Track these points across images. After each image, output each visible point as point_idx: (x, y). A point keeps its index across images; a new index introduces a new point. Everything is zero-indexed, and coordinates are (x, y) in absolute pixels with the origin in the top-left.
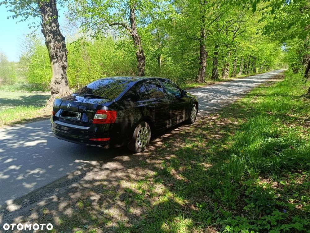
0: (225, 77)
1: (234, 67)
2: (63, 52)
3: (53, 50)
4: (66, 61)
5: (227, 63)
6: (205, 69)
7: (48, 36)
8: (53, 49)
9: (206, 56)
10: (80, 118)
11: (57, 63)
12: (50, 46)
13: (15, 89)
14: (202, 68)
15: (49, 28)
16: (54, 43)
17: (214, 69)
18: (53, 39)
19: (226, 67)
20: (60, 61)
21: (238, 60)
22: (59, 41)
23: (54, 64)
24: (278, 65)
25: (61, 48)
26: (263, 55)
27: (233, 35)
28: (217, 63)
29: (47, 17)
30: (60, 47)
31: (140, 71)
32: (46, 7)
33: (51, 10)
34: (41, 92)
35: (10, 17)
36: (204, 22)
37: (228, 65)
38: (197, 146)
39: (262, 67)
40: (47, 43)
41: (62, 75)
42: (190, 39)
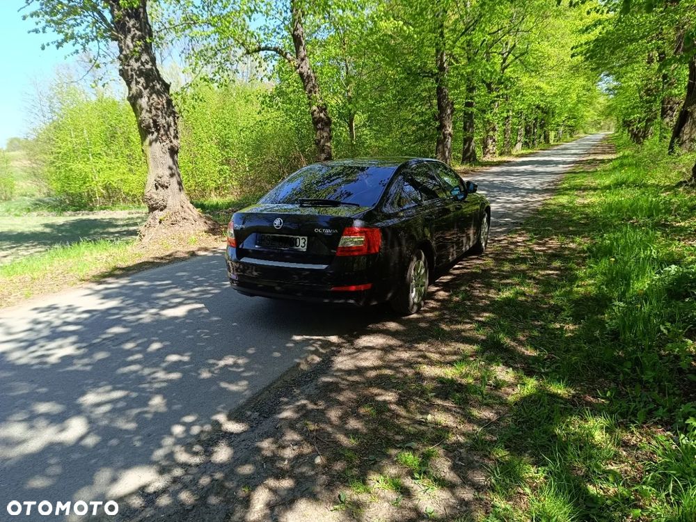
0: (489, 156)
1: (505, 134)
2: (169, 117)
3: (148, 114)
4: (176, 137)
5: (492, 126)
6: (450, 140)
7: (134, 82)
8: (147, 111)
9: (452, 112)
10: (306, 247)
11: (158, 142)
12: (140, 106)
13: (22, 209)
14: (445, 138)
15: (136, 65)
16: (149, 98)
17: (468, 140)
18: (145, 89)
19: (491, 133)
20: (164, 138)
21: (513, 117)
22: (159, 94)
23: (150, 144)
24: (593, 123)
25: (164, 108)
26: (564, 102)
27: (502, 61)
28: (471, 126)
29: (130, 40)
30: (163, 105)
31: (322, 151)
32: (127, 19)
33: (137, 25)
34: (86, 212)
35: (48, 45)
36: (443, 37)
37: (494, 130)
38: (523, 294)
39: (561, 129)
40: (134, 100)
41: (170, 168)
42: (414, 75)
